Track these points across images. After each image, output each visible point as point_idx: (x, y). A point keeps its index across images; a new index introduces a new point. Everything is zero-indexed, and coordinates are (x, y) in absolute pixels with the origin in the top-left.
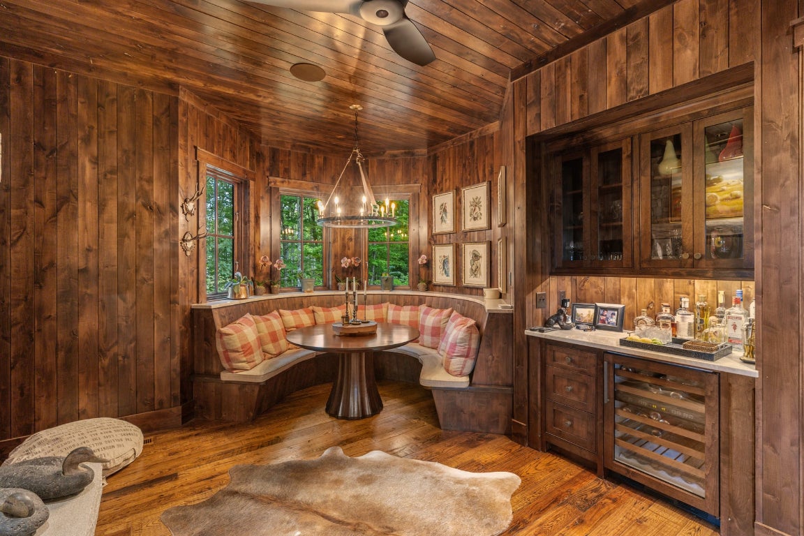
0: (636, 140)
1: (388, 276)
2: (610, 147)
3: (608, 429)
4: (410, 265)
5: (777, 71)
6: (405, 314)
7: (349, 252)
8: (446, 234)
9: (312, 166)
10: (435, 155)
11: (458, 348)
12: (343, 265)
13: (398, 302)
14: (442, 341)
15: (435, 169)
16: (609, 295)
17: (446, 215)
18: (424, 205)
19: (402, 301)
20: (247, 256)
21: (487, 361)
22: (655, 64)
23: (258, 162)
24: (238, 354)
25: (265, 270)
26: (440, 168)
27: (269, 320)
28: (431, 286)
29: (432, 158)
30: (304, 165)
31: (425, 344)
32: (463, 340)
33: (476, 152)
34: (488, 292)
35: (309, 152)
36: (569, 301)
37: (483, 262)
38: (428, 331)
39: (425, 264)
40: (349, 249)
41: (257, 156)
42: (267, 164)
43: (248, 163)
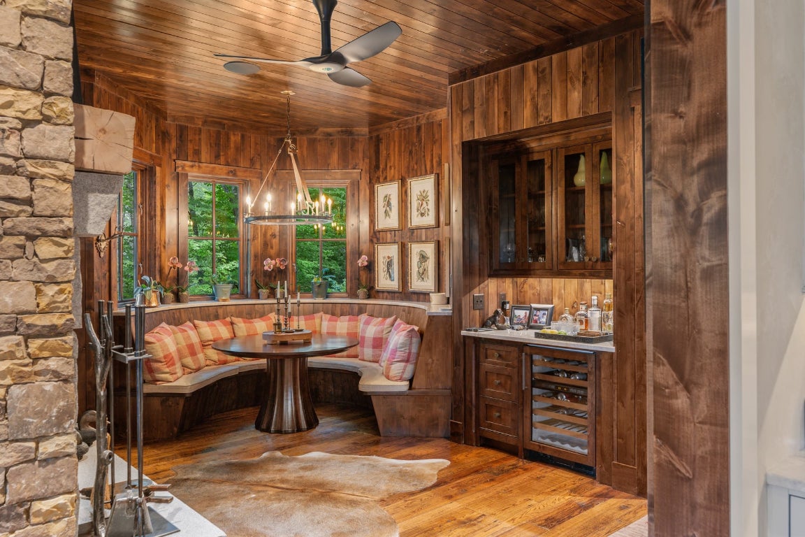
0: (554, 153)
1: (320, 280)
2: (536, 157)
3: (527, 413)
4: (348, 268)
5: (623, 122)
6: (343, 325)
7: (273, 252)
8: (390, 231)
9: (227, 146)
10: (378, 136)
11: (398, 354)
12: (266, 268)
13: (335, 312)
14: (384, 351)
15: (377, 153)
16: (544, 297)
17: (390, 209)
18: (365, 195)
19: (338, 311)
20: (153, 257)
21: (427, 364)
22: (556, 97)
23: (164, 143)
24: (160, 364)
25: (173, 273)
26: (383, 153)
27: (186, 331)
28: (373, 292)
29: (374, 139)
30: (218, 145)
31: (365, 358)
32: (404, 345)
33: (423, 138)
34: (435, 298)
35: (224, 128)
36: (508, 303)
37: (431, 265)
38: (369, 342)
39: (366, 266)
40: (272, 248)
41: (163, 136)
42: (174, 145)
43: (154, 145)
